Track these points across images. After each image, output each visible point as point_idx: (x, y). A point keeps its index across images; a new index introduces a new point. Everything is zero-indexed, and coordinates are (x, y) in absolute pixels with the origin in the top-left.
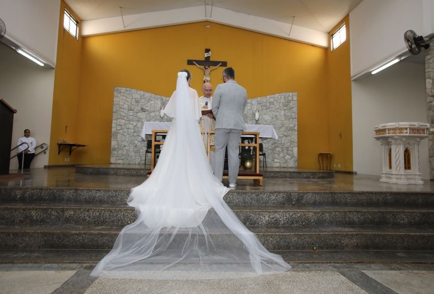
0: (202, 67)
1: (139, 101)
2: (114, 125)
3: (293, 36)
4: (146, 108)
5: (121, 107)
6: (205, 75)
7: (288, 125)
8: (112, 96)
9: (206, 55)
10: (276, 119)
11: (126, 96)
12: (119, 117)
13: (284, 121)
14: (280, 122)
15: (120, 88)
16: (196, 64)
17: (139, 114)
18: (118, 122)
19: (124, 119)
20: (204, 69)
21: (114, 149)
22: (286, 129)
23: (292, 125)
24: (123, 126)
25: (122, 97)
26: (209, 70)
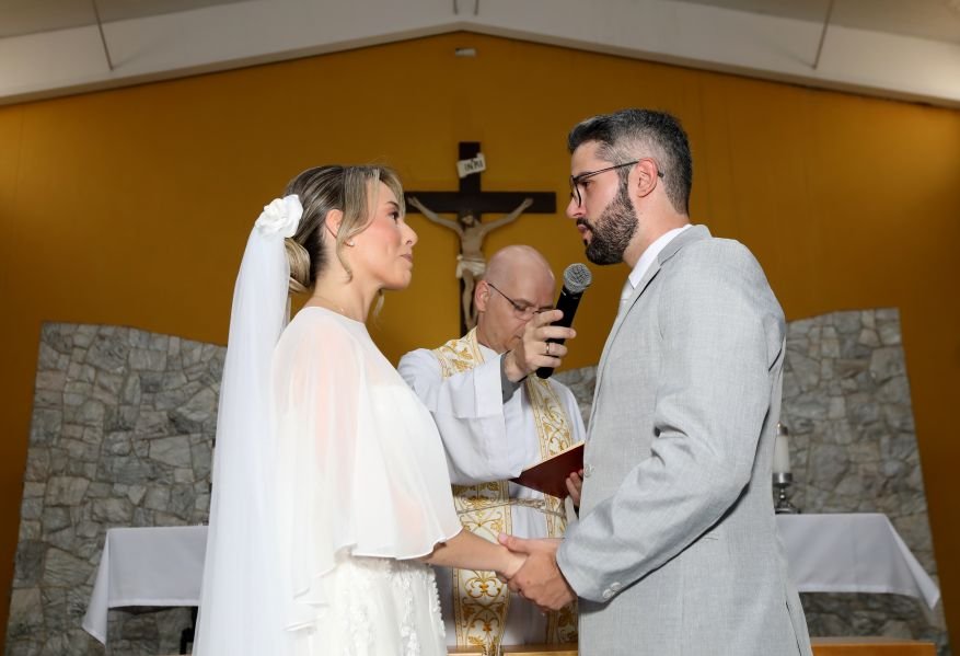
0: (449, 220)
1: (157, 385)
2: (29, 507)
3: (834, 70)
4: (194, 417)
5: (70, 416)
6: (461, 252)
7: (873, 468)
8: (32, 368)
9: (463, 169)
10: (812, 440)
11: (97, 362)
12: (60, 464)
13: (852, 449)
14: (832, 451)
15: (65, 329)
16: (420, 206)
17: (158, 449)
18: (54, 491)
19: (83, 475)
20: (460, 231)
21: (24, 631)
22: (869, 487)
23: (892, 468)
24: (77, 512)
25: (75, 370)
26: (481, 230)
